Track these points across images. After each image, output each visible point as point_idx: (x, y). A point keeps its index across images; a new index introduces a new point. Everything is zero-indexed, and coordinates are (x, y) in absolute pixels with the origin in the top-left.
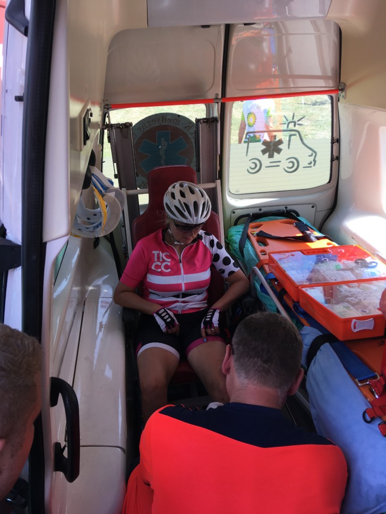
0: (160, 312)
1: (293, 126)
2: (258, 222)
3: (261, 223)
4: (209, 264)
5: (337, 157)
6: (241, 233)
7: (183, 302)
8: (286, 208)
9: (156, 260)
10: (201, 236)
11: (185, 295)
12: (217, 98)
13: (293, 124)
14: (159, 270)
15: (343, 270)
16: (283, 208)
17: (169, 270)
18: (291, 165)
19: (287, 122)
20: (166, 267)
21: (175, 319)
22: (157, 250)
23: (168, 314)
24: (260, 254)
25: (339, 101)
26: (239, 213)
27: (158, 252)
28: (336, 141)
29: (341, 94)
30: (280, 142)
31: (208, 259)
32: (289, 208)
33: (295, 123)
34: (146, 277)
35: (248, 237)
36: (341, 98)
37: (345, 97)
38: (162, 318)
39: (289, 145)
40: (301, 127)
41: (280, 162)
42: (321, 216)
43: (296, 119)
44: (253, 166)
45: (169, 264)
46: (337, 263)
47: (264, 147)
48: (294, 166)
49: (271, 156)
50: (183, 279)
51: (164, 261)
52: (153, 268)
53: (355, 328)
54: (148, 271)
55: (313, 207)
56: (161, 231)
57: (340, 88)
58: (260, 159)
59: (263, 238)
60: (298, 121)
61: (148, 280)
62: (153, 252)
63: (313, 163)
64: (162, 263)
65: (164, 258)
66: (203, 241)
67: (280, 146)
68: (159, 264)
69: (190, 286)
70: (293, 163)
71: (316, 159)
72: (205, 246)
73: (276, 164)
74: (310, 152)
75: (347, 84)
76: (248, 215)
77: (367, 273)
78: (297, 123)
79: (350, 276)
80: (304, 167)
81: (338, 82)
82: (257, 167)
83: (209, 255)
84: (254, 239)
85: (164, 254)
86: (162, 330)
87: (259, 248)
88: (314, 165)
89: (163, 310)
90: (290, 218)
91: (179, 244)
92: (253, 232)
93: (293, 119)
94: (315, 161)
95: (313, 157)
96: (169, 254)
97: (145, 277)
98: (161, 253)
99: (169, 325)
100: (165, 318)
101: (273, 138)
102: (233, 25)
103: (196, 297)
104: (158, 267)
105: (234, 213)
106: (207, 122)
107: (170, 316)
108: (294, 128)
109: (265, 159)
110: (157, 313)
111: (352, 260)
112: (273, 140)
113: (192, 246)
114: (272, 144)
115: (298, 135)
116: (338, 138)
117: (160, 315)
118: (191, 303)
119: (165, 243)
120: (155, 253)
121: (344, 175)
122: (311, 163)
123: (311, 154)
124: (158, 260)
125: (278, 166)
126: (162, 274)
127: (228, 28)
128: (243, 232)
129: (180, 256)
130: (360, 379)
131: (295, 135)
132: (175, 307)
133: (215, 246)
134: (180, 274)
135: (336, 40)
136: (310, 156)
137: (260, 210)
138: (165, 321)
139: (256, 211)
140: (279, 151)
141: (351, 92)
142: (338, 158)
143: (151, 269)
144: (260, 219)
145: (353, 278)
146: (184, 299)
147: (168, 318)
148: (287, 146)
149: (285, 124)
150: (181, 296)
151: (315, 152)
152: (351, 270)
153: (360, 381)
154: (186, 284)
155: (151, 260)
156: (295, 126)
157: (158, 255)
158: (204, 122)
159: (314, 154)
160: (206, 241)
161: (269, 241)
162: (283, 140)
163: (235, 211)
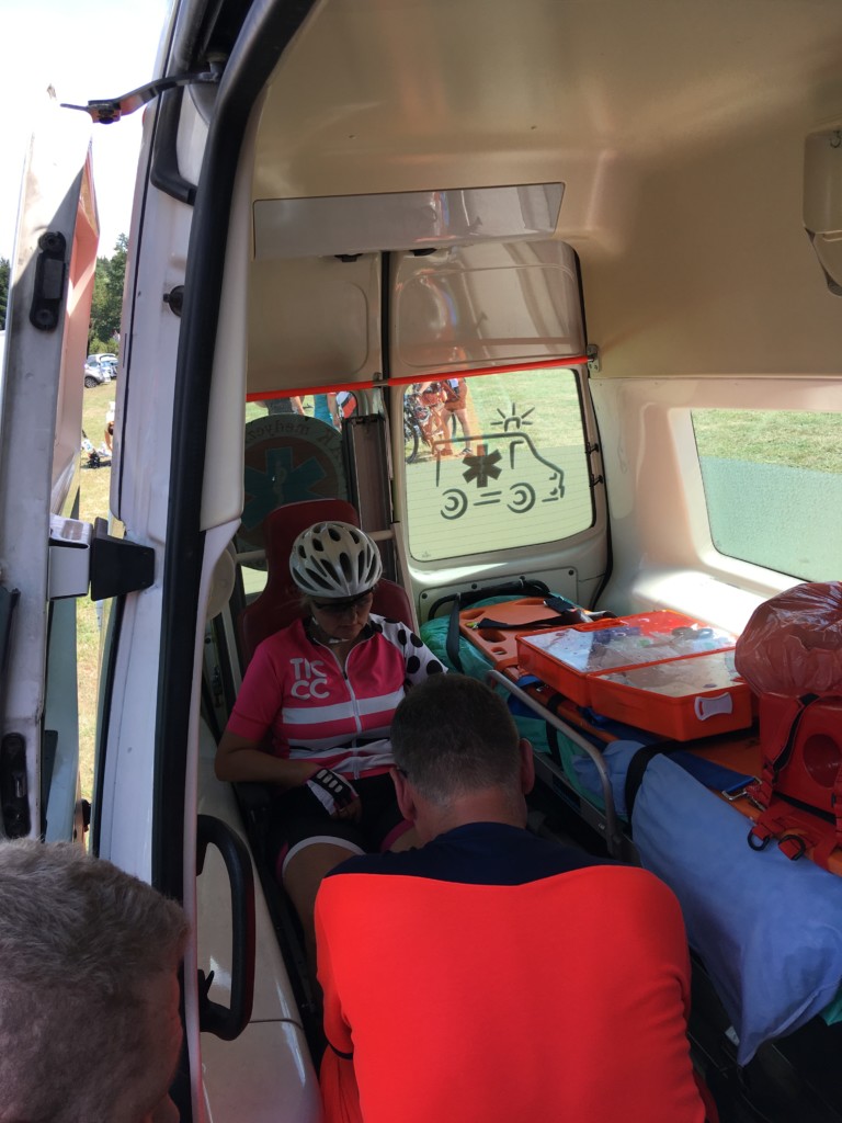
0: (320, 776)
1: (515, 428)
2: (474, 608)
3: (480, 609)
4: (402, 680)
5: (600, 477)
6: (446, 630)
7: (362, 754)
8: (522, 578)
9: (298, 676)
10: (380, 626)
11: (361, 742)
12: (377, 380)
13: (515, 423)
14: (307, 696)
15: (654, 646)
16: (517, 579)
17: (326, 695)
18: (519, 498)
19: (504, 420)
20: (320, 689)
21: (351, 787)
22: (298, 657)
23: (335, 778)
24: (494, 654)
25: (589, 377)
26: (433, 596)
27: (301, 660)
28: (593, 448)
29: (593, 364)
30: (496, 456)
31: (399, 669)
32: (528, 578)
33: (517, 420)
34: (281, 716)
35: (463, 634)
36: (592, 370)
37: (599, 368)
38: (325, 786)
39: (512, 461)
40: (528, 427)
41: (499, 493)
42: (588, 588)
43: (519, 414)
44: (451, 504)
45: (325, 682)
46: (642, 638)
47: (468, 468)
48: (527, 499)
49: (482, 483)
50: (357, 709)
51: (314, 677)
52: (294, 692)
53: (702, 713)
54: (285, 700)
55: (571, 573)
56: (300, 624)
57: (589, 354)
58: (464, 491)
59: (491, 630)
60: (523, 417)
61: (286, 721)
62: (292, 661)
63: (559, 491)
64: (310, 681)
65: (315, 671)
66: (384, 633)
67: (497, 465)
68: (305, 683)
69: (369, 720)
70: (523, 493)
71: (564, 484)
72: (389, 644)
73: (492, 499)
74: (552, 472)
75: (601, 347)
76: (453, 598)
77: (698, 646)
78: (522, 420)
79: (670, 653)
80: (544, 501)
81: (583, 344)
82: (458, 507)
83: (398, 658)
84: (476, 636)
85: (313, 665)
86: (327, 812)
87: (488, 646)
88: (562, 495)
89: (324, 772)
90: (532, 596)
91: (337, 641)
92: (469, 624)
93: (514, 413)
94: (561, 487)
95: (558, 481)
96: (322, 664)
97: (278, 715)
98: (306, 661)
99: (341, 798)
100: (331, 786)
101: (482, 450)
102: (395, 252)
103: (383, 743)
104: (303, 690)
105: (425, 596)
106: (363, 422)
107: (340, 783)
108: (517, 431)
109: (472, 489)
110: (314, 778)
111: (668, 631)
112: (483, 453)
113: (364, 645)
114: (481, 462)
115: (526, 444)
116: (597, 442)
117: (319, 782)
118: (376, 757)
119: (311, 643)
120: (296, 662)
121: (617, 511)
122: (555, 492)
123: (553, 476)
124: (303, 677)
125: (498, 501)
126: (312, 703)
127: (387, 258)
128: (449, 628)
129: (343, 667)
130: (729, 790)
131: (521, 442)
132: (347, 766)
133: (409, 643)
134: (350, 700)
135: (572, 275)
136: (551, 479)
137: (474, 587)
138: (331, 791)
139: (468, 588)
140: (496, 473)
141: (608, 359)
142: (602, 479)
143: (291, 696)
144: (477, 604)
145: (675, 654)
146: (361, 749)
147: (337, 785)
148: (509, 463)
149: (501, 423)
150: (354, 743)
151: (561, 472)
152: (671, 644)
153: (731, 794)
154: (363, 718)
155: (288, 678)
156: (518, 426)
157: (302, 665)
158: (358, 423)
159: (559, 475)
160: (389, 633)
161: (504, 633)
162: (500, 451)
163: (426, 593)
